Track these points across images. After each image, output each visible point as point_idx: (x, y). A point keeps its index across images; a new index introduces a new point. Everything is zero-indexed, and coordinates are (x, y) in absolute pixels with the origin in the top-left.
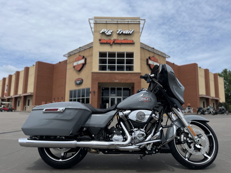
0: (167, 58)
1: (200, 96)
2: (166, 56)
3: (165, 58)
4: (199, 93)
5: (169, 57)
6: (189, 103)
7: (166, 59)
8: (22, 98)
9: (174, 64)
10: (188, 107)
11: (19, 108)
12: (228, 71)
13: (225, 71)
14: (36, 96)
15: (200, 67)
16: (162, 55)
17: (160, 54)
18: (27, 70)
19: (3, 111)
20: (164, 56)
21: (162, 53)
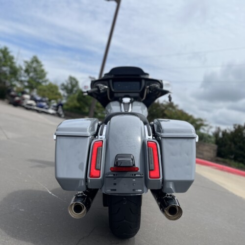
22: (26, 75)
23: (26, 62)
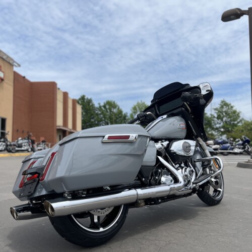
0: (16, 66)
1: (58, 128)
2: (15, 64)
3: (12, 65)
4: (56, 124)
5: (19, 66)
6: (42, 136)
7: (14, 67)
9: (24, 77)
10: (43, 142)
12: (86, 98)
13: (83, 98)
15: (59, 89)
16: (8, 61)
17: (4, 57)
20: (11, 62)
21: (8, 57)
22: (219, 121)
23: (216, 109)
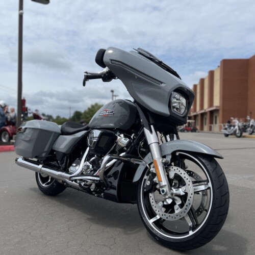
8: (208, 115)
11: (206, 128)
14: (223, 111)
18: (212, 74)
19: (186, 131)
